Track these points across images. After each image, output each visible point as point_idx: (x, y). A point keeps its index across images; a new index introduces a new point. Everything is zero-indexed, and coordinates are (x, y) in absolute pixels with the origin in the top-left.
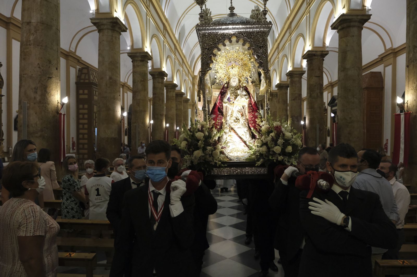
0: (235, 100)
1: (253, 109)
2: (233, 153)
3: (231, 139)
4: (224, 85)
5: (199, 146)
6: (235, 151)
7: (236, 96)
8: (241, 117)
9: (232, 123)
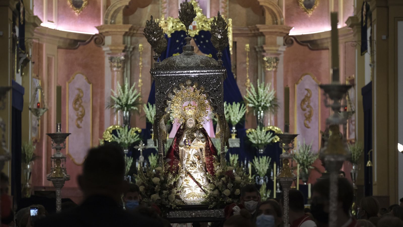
0: (191, 142)
1: (211, 152)
2: (189, 198)
3: (188, 184)
4: (180, 126)
5: (155, 190)
6: (191, 195)
7: (193, 139)
8: (198, 161)
9: (188, 167)
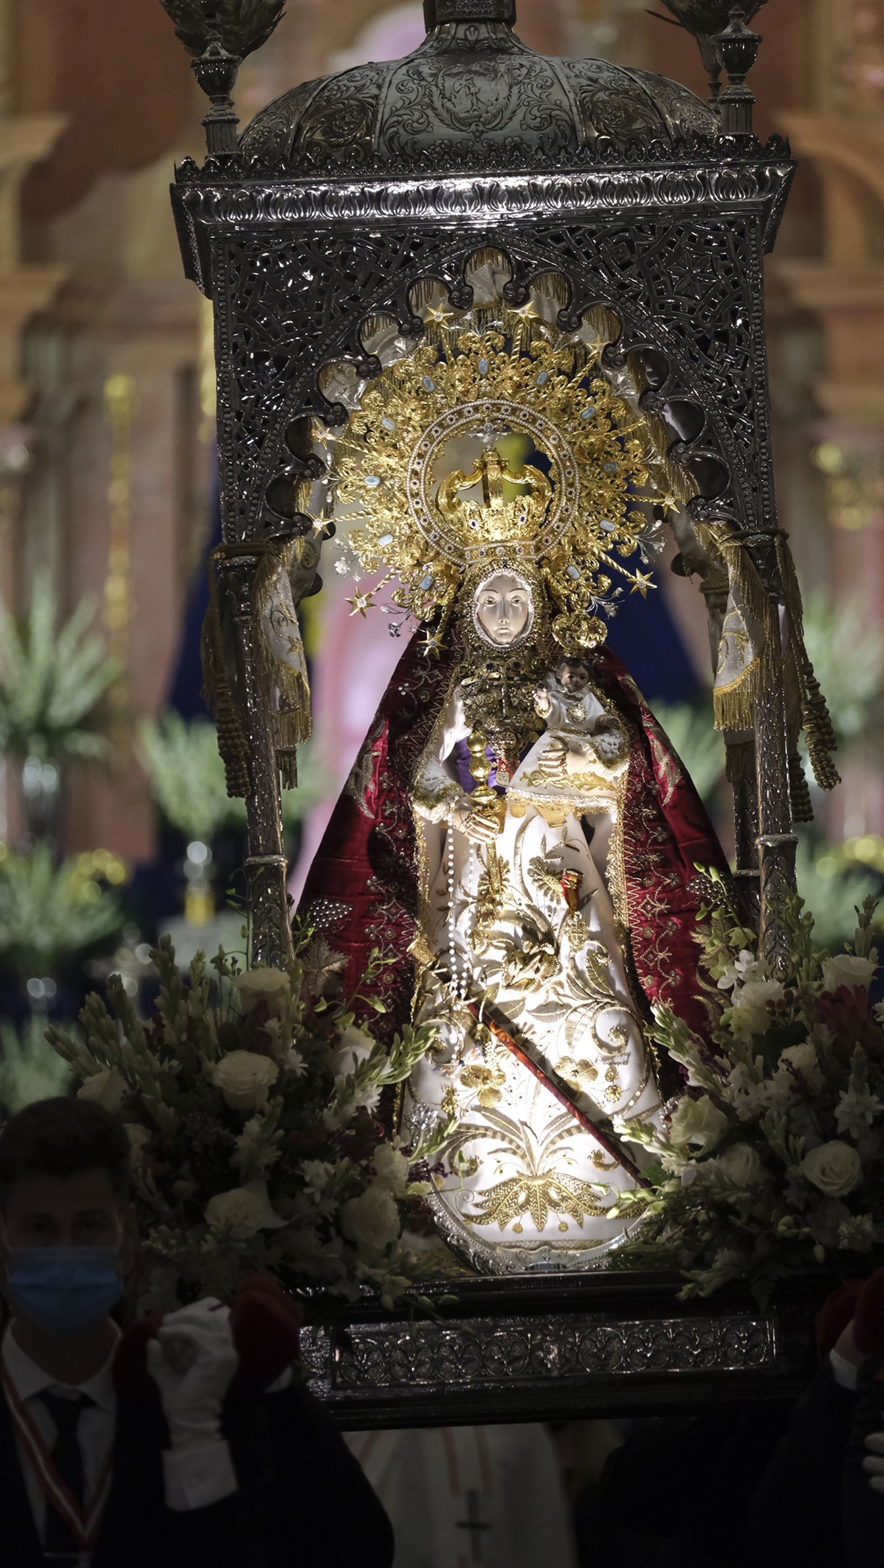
0: (513, 768)
1: (672, 839)
2: (503, 1225)
3: (493, 1103)
4: (419, 636)
6: (522, 1198)
8: (570, 913)
9: (493, 965)
